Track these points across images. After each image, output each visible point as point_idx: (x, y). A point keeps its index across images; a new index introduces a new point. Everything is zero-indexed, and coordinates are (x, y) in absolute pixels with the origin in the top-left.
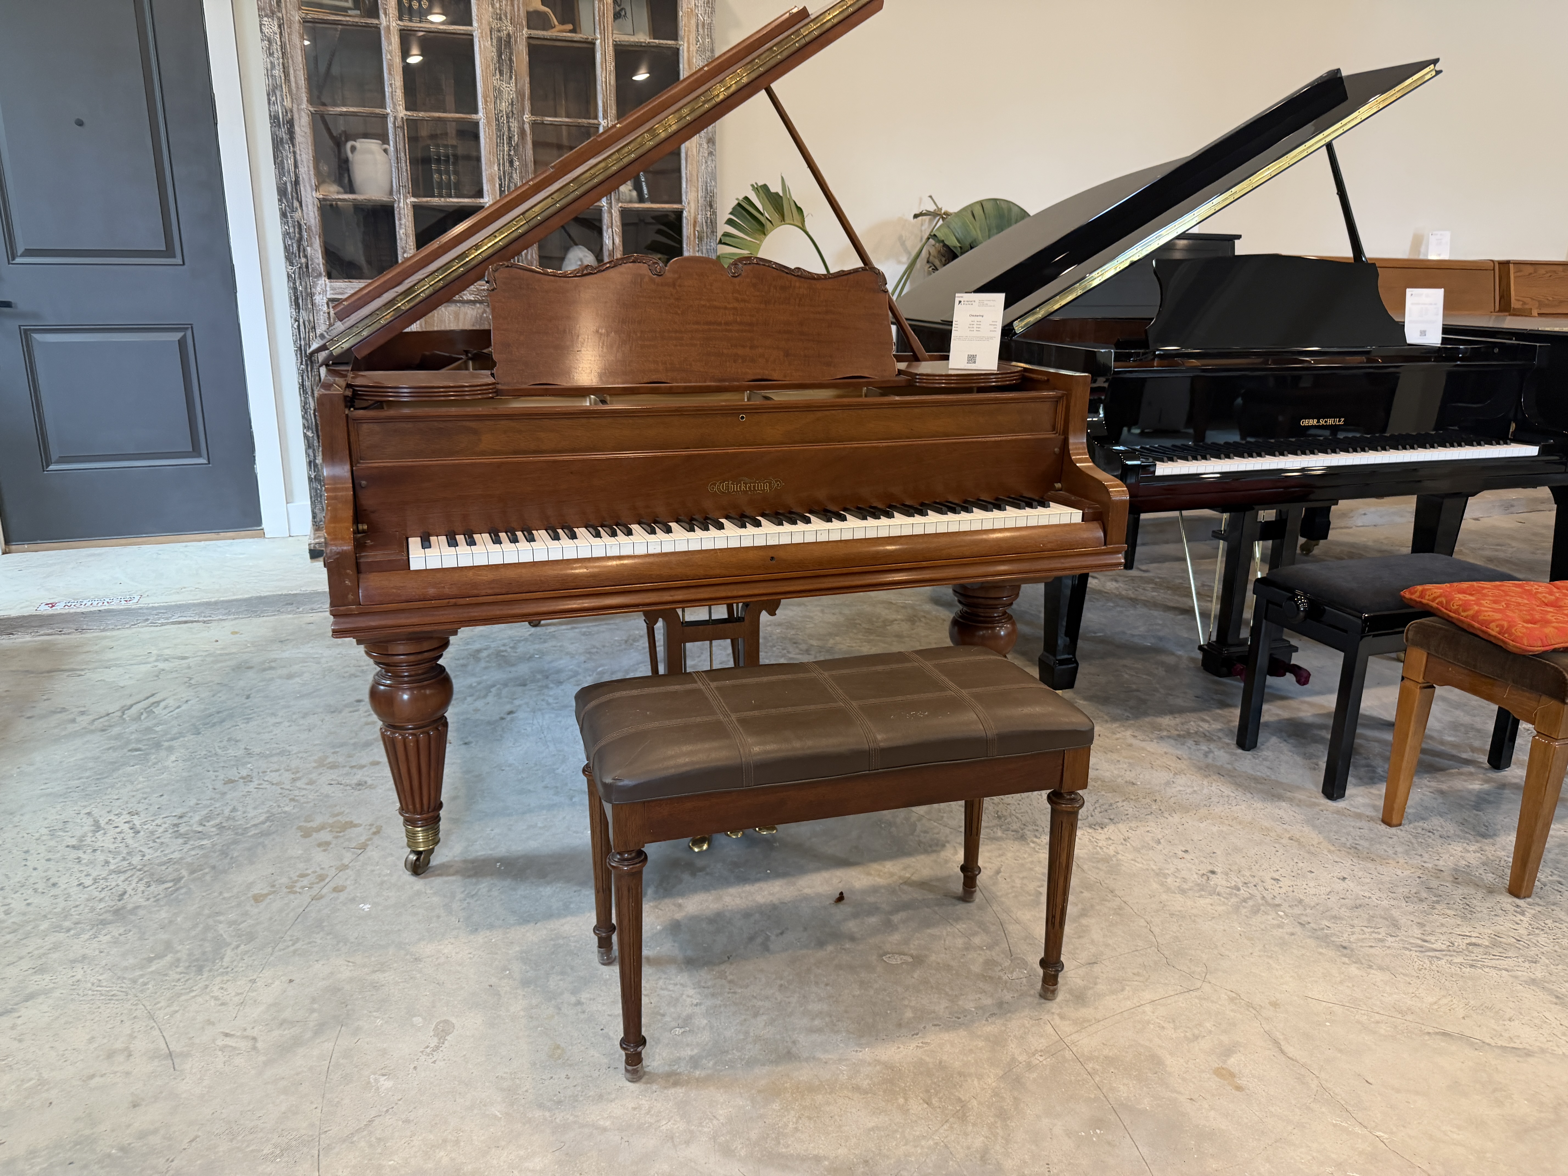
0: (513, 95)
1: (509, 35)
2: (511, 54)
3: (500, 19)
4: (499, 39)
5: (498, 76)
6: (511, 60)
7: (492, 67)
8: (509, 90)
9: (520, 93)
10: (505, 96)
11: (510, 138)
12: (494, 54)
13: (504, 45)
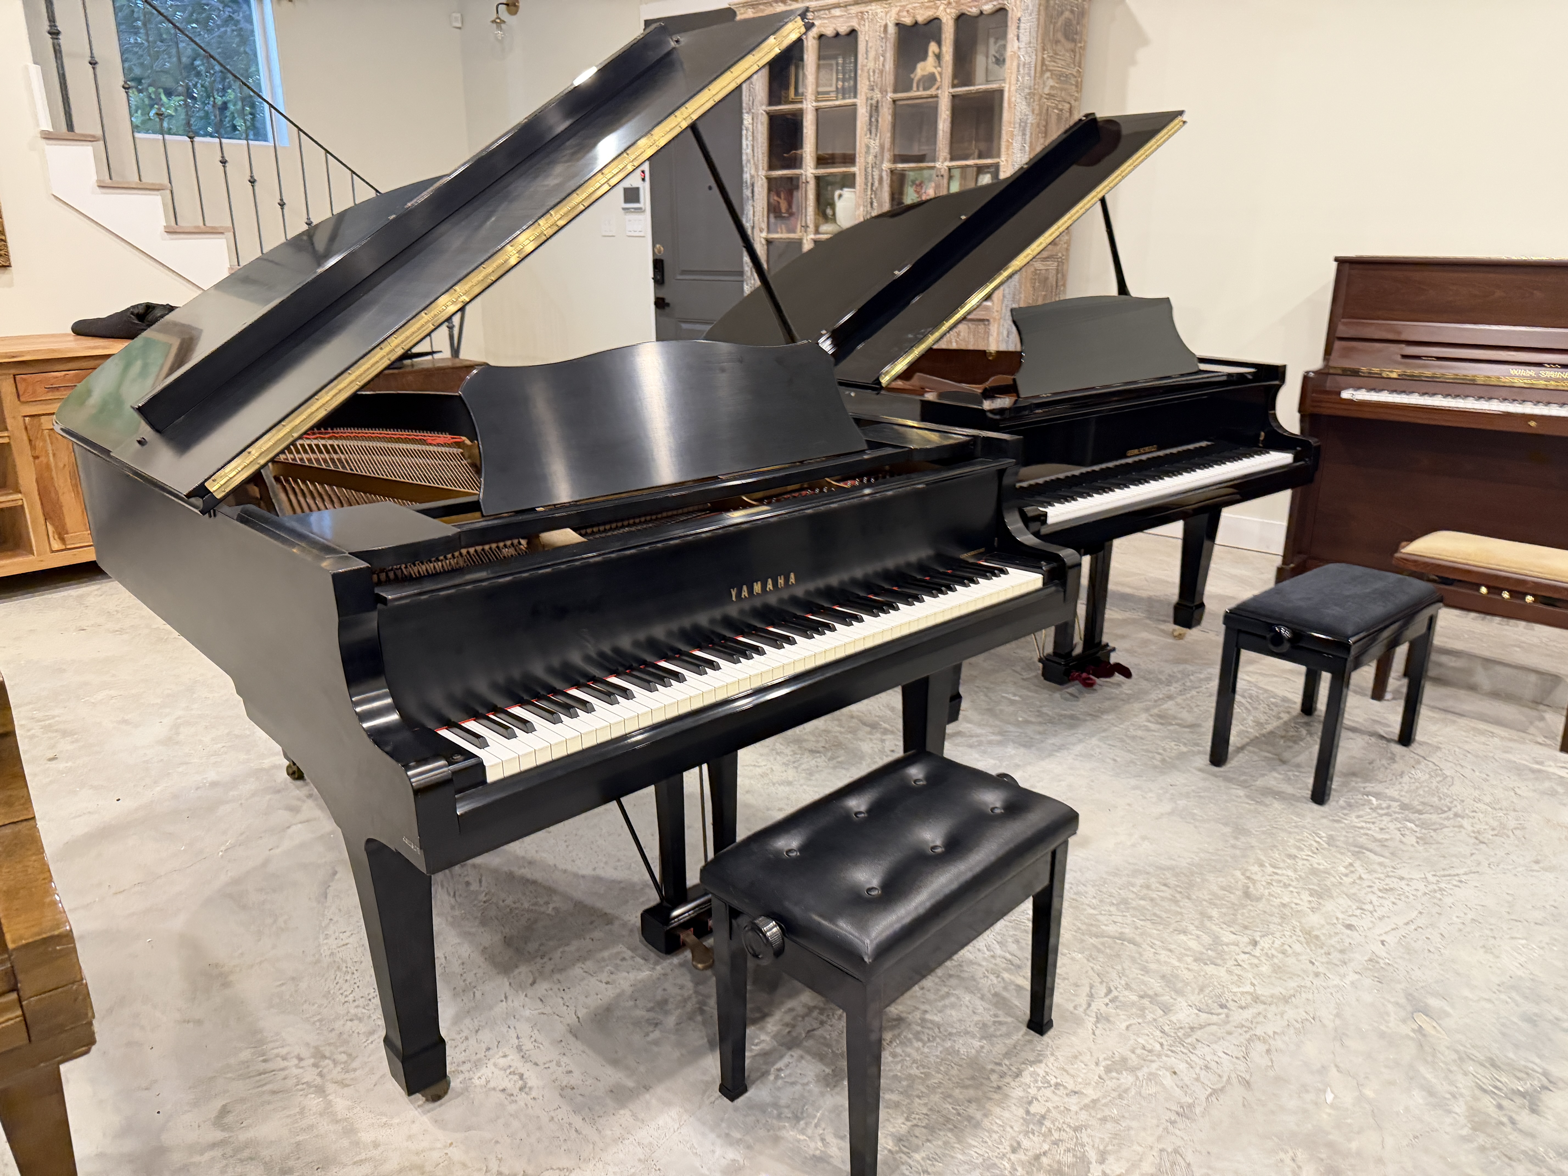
0: (877, 149)
1: (878, 102)
2: (878, 116)
3: (873, 90)
4: (871, 105)
5: (868, 136)
6: (877, 121)
7: (865, 129)
8: (875, 145)
9: (882, 147)
10: (872, 151)
11: (872, 185)
12: (867, 119)
13: (875, 109)
